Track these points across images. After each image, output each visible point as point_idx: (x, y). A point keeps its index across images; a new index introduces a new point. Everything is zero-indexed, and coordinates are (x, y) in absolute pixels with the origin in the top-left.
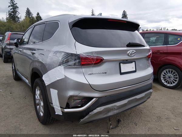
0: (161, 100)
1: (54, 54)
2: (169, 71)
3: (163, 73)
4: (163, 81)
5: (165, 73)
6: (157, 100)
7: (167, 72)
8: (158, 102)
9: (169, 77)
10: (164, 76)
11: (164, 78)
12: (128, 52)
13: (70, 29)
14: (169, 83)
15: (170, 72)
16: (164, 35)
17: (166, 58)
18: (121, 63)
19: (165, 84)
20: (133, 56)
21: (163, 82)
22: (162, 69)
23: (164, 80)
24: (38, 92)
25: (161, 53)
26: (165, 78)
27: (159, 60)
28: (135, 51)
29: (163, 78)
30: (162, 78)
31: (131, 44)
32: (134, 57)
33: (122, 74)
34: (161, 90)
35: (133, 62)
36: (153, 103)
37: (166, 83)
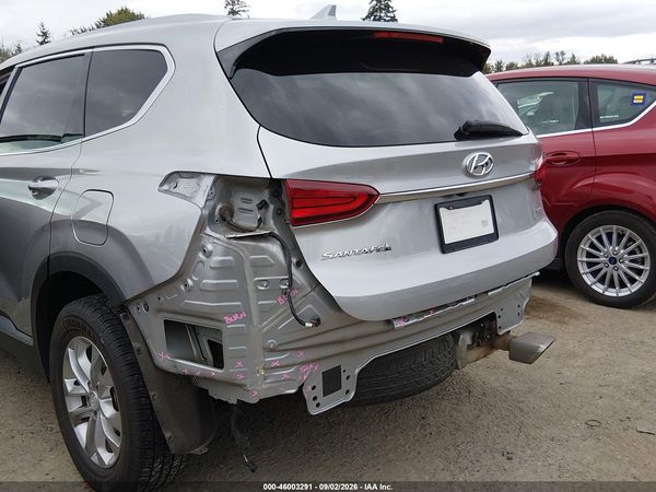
0: (591, 354)
1: (166, 187)
2: (609, 235)
3: (584, 246)
4: (588, 279)
5: (592, 246)
6: (574, 355)
7: (600, 239)
8: (580, 362)
9: (613, 260)
10: (589, 255)
11: (590, 265)
12: (466, 161)
13: (229, 79)
14: (612, 285)
15: (614, 236)
16: (576, 85)
17: (590, 181)
18: (442, 205)
19: (599, 288)
20: (485, 175)
21: (589, 283)
22: (578, 229)
23: (591, 273)
24: (80, 364)
25: (570, 161)
26: (597, 263)
27: (564, 192)
28: (489, 156)
29: (585, 265)
30: (583, 269)
31: (472, 129)
32: (488, 177)
33: (446, 248)
34: (585, 317)
35: (484, 198)
36: (563, 371)
37: (598, 284)
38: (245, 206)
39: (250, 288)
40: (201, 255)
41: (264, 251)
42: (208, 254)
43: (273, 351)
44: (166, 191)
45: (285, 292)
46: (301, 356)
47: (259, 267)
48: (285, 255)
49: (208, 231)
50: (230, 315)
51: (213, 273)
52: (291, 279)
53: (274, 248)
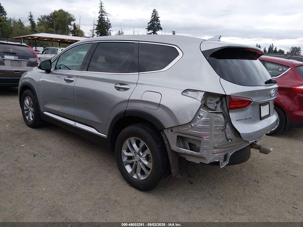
12: (271, 92)
13: (208, 61)
20: (273, 96)
33: (261, 118)
35: (268, 103)
38: (210, 102)
39: (213, 128)
40: (199, 117)
41: (219, 117)
42: (201, 117)
43: (215, 148)
44: (184, 95)
45: (223, 130)
46: (222, 150)
47: (217, 122)
48: (224, 119)
49: (201, 109)
50: (205, 136)
51: (201, 122)
52: (225, 126)
53: (221, 116)
